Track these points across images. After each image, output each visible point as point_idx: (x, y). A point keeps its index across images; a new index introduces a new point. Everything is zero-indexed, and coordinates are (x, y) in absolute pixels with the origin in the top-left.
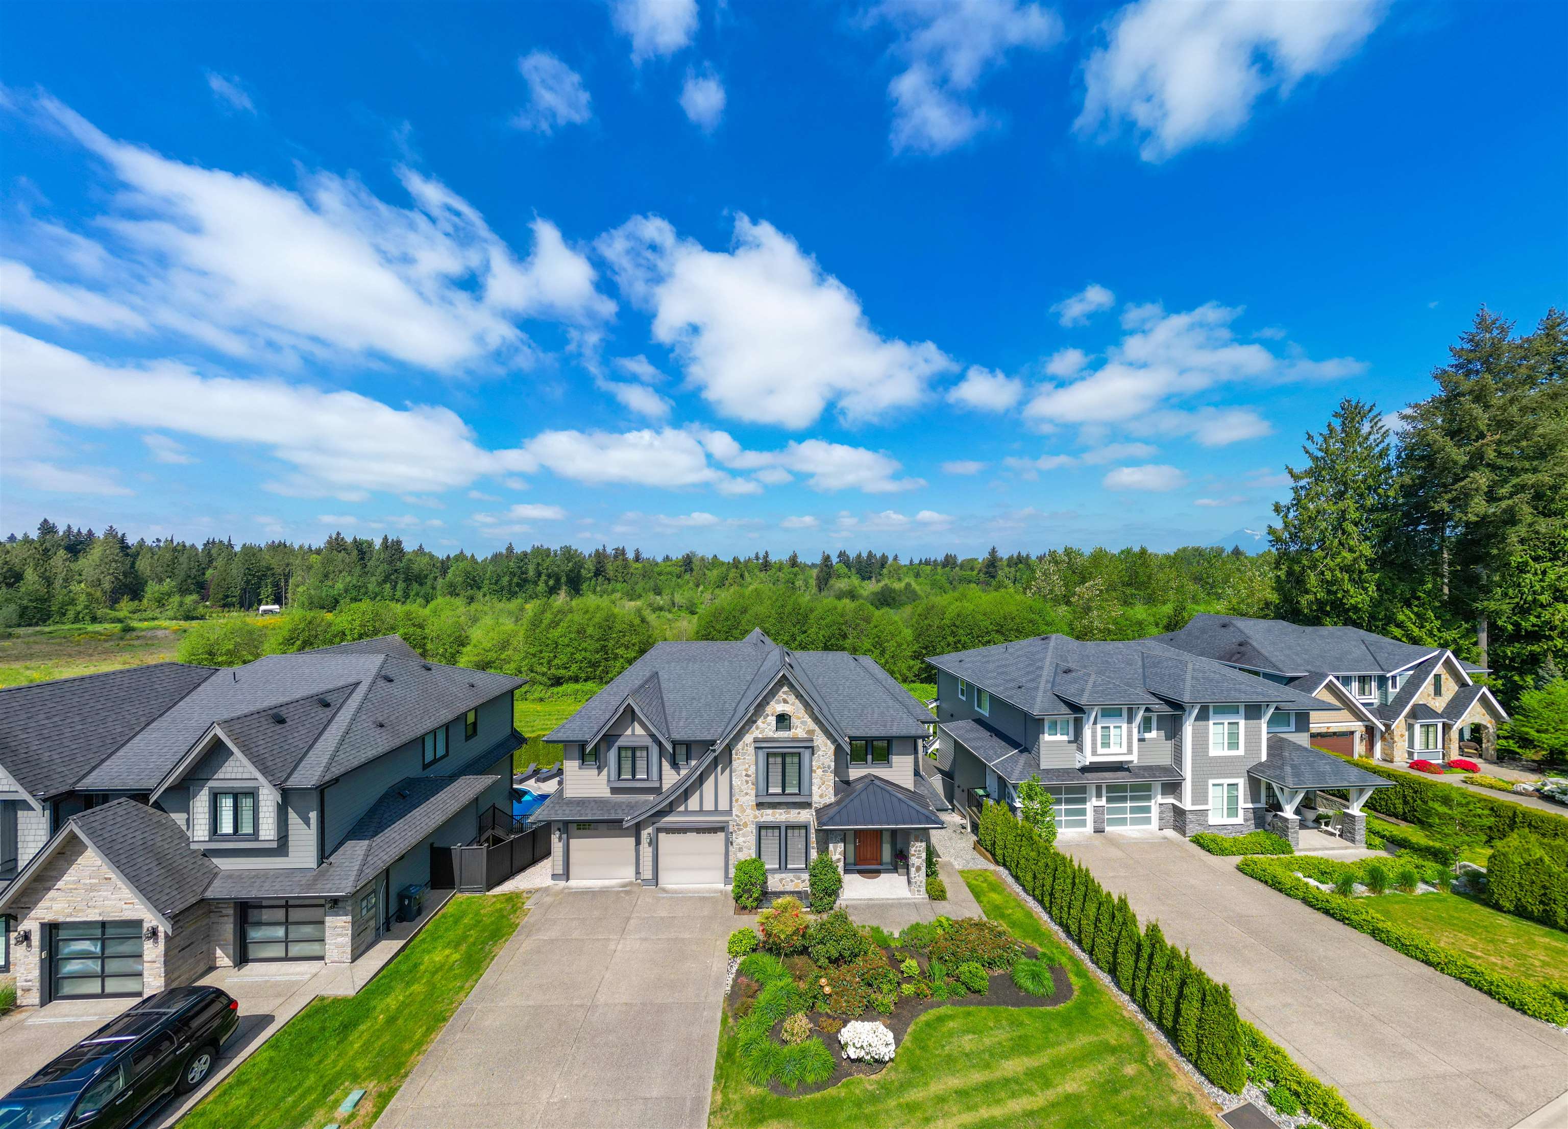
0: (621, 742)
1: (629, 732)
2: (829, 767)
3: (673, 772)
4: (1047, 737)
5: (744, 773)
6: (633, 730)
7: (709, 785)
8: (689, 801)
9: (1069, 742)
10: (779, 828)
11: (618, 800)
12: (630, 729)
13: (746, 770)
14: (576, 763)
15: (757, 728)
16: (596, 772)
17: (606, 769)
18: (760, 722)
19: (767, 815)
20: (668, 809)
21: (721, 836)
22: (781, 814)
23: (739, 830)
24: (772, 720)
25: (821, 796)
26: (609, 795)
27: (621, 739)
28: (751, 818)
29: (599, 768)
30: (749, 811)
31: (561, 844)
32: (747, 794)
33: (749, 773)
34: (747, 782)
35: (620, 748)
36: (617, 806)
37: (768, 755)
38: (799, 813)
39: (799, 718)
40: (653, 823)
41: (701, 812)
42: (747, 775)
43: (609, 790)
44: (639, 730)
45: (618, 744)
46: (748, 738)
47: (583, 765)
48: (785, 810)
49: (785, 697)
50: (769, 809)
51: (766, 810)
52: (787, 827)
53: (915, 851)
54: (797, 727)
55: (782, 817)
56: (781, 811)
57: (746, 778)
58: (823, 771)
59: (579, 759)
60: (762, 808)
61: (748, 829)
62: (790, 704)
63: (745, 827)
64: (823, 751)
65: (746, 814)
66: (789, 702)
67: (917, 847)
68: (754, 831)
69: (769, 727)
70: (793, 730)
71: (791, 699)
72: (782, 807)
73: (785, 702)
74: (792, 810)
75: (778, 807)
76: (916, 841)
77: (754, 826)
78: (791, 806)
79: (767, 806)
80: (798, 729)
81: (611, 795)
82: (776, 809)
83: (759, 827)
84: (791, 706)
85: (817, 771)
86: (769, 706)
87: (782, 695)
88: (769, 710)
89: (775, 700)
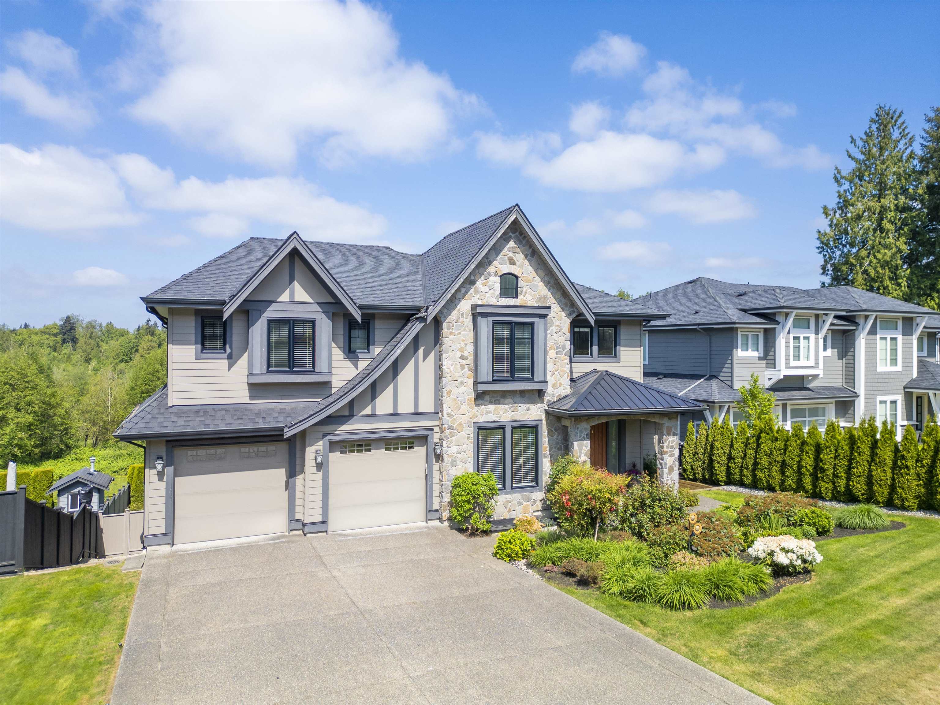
0: (273, 312)
1: (285, 297)
2: (564, 348)
3: (348, 363)
4: (739, 353)
5: (459, 354)
6: (292, 294)
7: (405, 377)
8: (379, 400)
9: (760, 358)
10: (503, 428)
11: (262, 407)
12: (287, 292)
13: (461, 350)
14: (191, 350)
15: (476, 292)
16: (225, 364)
17: (245, 358)
18: (479, 284)
19: (488, 413)
20: (347, 413)
21: (420, 451)
22: (506, 411)
23: (451, 437)
24: (495, 282)
25: (555, 385)
26: (247, 400)
27: (273, 306)
28: (468, 417)
29: (230, 357)
30: (464, 408)
31: (163, 484)
32: (462, 383)
33: (466, 354)
34: (462, 367)
35: (271, 322)
36: (269, 412)
37: (494, 323)
38: (528, 410)
39: (529, 281)
40: (325, 435)
41: (395, 415)
42: (463, 358)
43: (247, 393)
44: (301, 296)
45: (266, 315)
46: (465, 306)
47: (202, 352)
48: (510, 406)
49: (511, 255)
50: (491, 403)
51: (486, 403)
52: (513, 427)
53: (668, 447)
54: (526, 293)
55: (507, 415)
56: (506, 407)
57: (461, 361)
58: (557, 353)
59: (196, 343)
60: (481, 402)
61: (463, 433)
62: (518, 263)
63: (459, 431)
64: (557, 324)
65: (461, 412)
66: (516, 261)
67: (669, 442)
68: (472, 436)
69: (492, 291)
70: (520, 297)
71: (520, 257)
72: (507, 401)
73: (512, 262)
74: (520, 405)
75: (502, 400)
76: (669, 434)
77: (472, 429)
78: (519, 399)
79: (487, 397)
80: (527, 295)
81: (251, 398)
82: (499, 404)
83: (480, 429)
84: (519, 267)
85: (550, 352)
86: (490, 263)
87: (508, 252)
88: (490, 269)
89: (497, 255)
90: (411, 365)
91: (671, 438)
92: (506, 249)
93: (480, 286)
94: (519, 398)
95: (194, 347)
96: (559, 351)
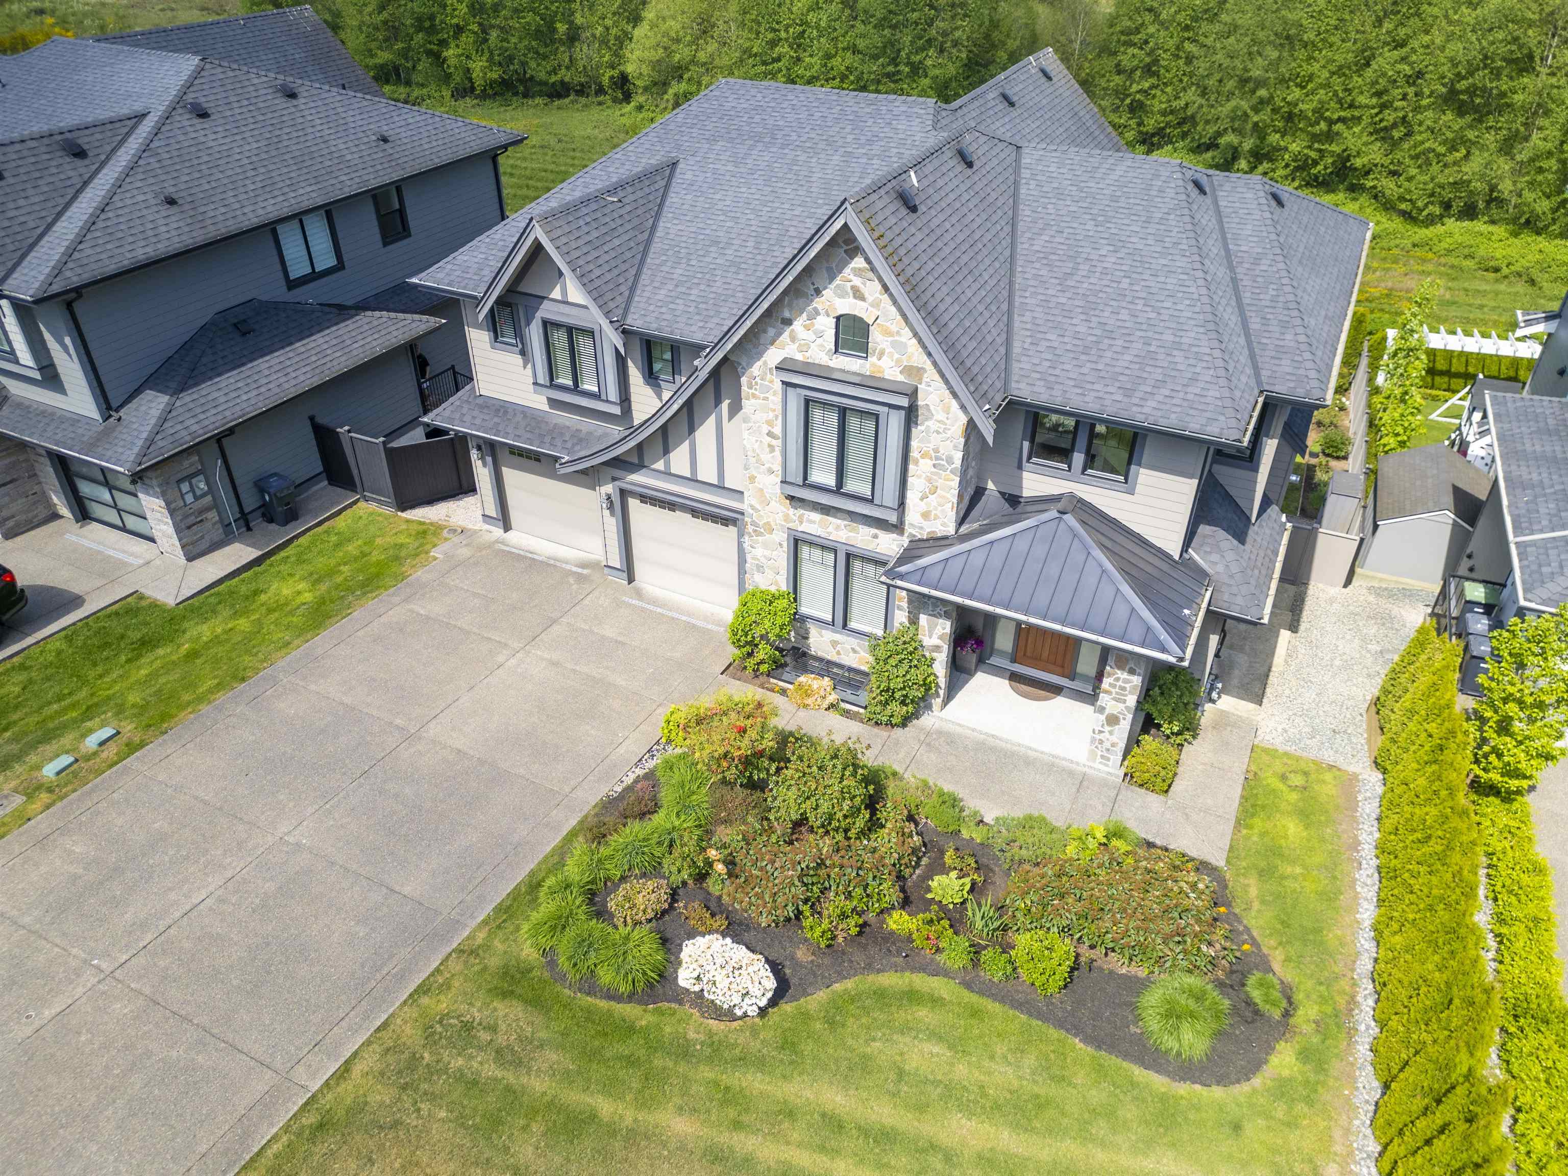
0: (546, 311)
1: (556, 294)
2: (950, 460)
3: (649, 391)
5: (763, 429)
6: (564, 291)
7: (705, 433)
8: (673, 455)
10: (834, 552)
11: (559, 421)
12: (558, 288)
13: (769, 423)
14: (486, 337)
15: (794, 337)
16: (517, 359)
17: (530, 359)
18: (798, 325)
19: (811, 522)
20: (634, 460)
21: (733, 532)
22: (838, 528)
23: (759, 534)
24: (826, 325)
25: (926, 515)
26: (546, 408)
27: (546, 305)
28: (779, 519)
29: (519, 352)
30: (774, 505)
31: (488, 475)
32: (768, 471)
33: (773, 430)
34: (771, 447)
35: (544, 324)
36: (556, 432)
37: (807, 402)
38: (875, 537)
39: (888, 336)
40: (613, 479)
41: (693, 480)
42: (770, 434)
44: (579, 295)
45: (539, 314)
46: (770, 359)
47: (495, 341)
48: (846, 524)
49: (857, 282)
50: (815, 509)
51: (806, 507)
52: (849, 555)
53: (1112, 686)
54: (883, 353)
55: (840, 534)
56: (839, 521)
57: (769, 439)
58: (934, 466)
59: (488, 331)
60: (799, 503)
61: (773, 536)
62: (870, 299)
63: (767, 531)
64: (939, 418)
65: (769, 508)
66: (867, 295)
67: (1118, 679)
69: (819, 341)
70: (872, 359)
71: (872, 289)
73: (858, 294)
74: (862, 525)
77: (785, 536)
80: (884, 358)
81: (550, 404)
82: (828, 514)
83: (797, 540)
84: (872, 305)
85: (922, 461)
86: (818, 292)
87: (852, 277)
88: (818, 303)
89: (832, 279)
90: (711, 421)
92: (847, 271)
93: (800, 329)
95: (486, 333)
96: (940, 464)
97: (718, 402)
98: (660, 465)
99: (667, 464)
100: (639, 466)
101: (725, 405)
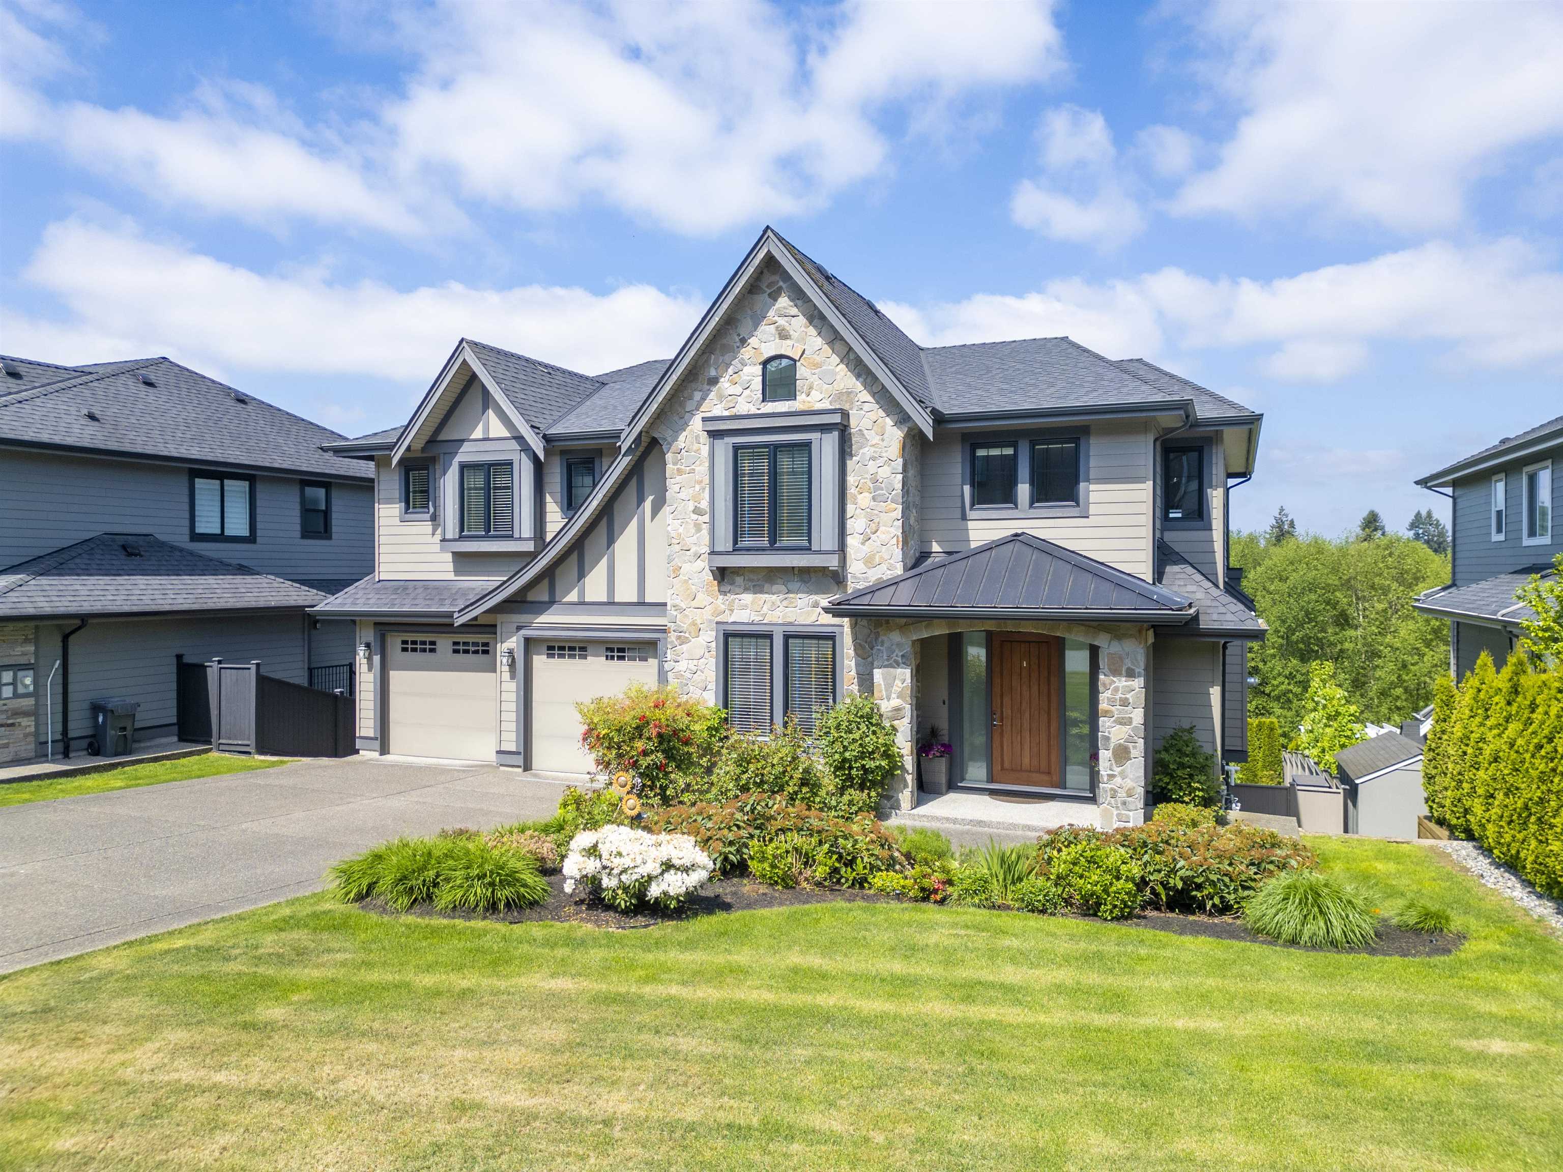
0: (466, 454)
1: (478, 433)
2: (890, 487)
5: (691, 505)
6: (486, 429)
7: (626, 542)
8: (589, 580)
10: (769, 636)
11: (463, 585)
12: (480, 427)
13: (693, 498)
14: (396, 510)
15: (721, 398)
16: (428, 527)
17: (441, 515)
18: (724, 383)
19: (745, 607)
20: (546, 598)
21: (648, 666)
22: (774, 605)
23: (682, 641)
24: (753, 374)
25: (869, 561)
26: (451, 576)
27: (466, 447)
28: (707, 613)
29: (430, 516)
30: (702, 598)
31: (371, 677)
32: (698, 555)
33: (700, 503)
34: (698, 527)
35: (464, 467)
37: (736, 448)
39: (817, 365)
40: (519, 628)
41: (611, 604)
42: (697, 511)
43: (451, 567)
44: (497, 429)
45: (460, 458)
47: (406, 513)
48: (782, 596)
49: (782, 321)
50: (746, 590)
51: (737, 590)
52: (787, 637)
53: (1112, 702)
54: (811, 388)
55: (777, 613)
56: (774, 597)
57: (695, 517)
58: (874, 499)
59: (400, 502)
60: (728, 588)
61: (700, 638)
62: (794, 335)
63: (693, 634)
64: (874, 442)
65: (695, 604)
66: (792, 333)
67: (1116, 690)
68: (714, 645)
69: (747, 392)
70: (801, 397)
71: (799, 324)
72: (775, 588)
73: (783, 335)
74: (799, 596)
75: (767, 586)
76: (1116, 672)
77: (714, 633)
78: (796, 585)
79: (739, 580)
80: (813, 392)
81: (457, 572)
82: (762, 592)
83: (727, 636)
84: (798, 341)
85: (860, 497)
86: (743, 341)
87: (776, 318)
88: (746, 353)
89: (756, 326)
90: (633, 526)
91: (1122, 682)
92: (771, 313)
93: (727, 385)
94: (799, 584)
95: (398, 506)
96: (879, 495)
97: (641, 500)
98: (573, 597)
99: (582, 593)
100: (552, 602)
101: (648, 504)
